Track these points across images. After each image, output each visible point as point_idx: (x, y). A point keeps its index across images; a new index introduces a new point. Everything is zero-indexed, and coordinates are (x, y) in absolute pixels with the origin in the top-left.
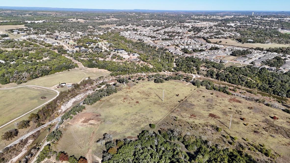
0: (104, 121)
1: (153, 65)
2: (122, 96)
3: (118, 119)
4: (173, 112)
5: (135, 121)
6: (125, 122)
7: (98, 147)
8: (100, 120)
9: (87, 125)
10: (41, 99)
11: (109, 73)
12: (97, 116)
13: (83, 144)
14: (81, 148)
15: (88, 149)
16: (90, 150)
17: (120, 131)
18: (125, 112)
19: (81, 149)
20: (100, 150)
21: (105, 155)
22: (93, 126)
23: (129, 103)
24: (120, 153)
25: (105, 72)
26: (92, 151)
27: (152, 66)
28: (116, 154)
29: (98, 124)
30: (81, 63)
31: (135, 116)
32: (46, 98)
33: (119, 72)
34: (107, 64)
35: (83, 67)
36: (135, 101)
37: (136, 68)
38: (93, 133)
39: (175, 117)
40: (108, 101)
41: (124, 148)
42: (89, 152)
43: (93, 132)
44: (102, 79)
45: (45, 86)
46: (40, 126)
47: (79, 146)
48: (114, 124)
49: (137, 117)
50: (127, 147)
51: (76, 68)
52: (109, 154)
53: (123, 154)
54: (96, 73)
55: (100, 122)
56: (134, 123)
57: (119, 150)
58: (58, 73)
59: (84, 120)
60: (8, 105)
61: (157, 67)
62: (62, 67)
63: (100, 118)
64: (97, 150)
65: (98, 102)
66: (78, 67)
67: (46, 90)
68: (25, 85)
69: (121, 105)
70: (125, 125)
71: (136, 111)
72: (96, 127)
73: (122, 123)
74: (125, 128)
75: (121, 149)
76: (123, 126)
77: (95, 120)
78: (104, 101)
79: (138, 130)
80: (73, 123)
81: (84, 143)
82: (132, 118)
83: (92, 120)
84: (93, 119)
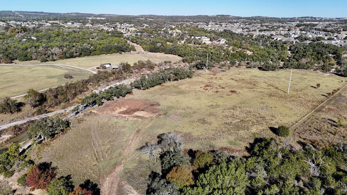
0: (164, 114)
1: (253, 52)
2: (202, 82)
3: (194, 112)
4: (319, 110)
5: (234, 119)
6: (212, 119)
7: (141, 162)
8: (157, 112)
9: (129, 118)
10: (65, 79)
11: (180, 58)
12: (153, 105)
13: (106, 152)
14: (97, 160)
15: (115, 166)
16: (119, 169)
17: (200, 134)
18: (209, 104)
19: (98, 162)
20: (144, 169)
21: (155, 185)
22: (140, 120)
23: (217, 92)
24: (203, 186)
25: (174, 57)
26: (124, 170)
27: (250, 53)
28: (192, 187)
29: (152, 117)
30: (140, 45)
31: (232, 111)
32: (72, 77)
33: (196, 57)
34: (178, 48)
35: (143, 50)
36: (228, 90)
37: (223, 53)
38: (138, 132)
39: (329, 119)
40: (175, 87)
41: (214, 171)
42: (114, 174)
43: (137, 129)
44: (168, 64)
45: (79, 66)
46: (42, 114)
47: (95, 154)
48: (187, 120)
49: (237, 113)
50: (226, 169)
51: (132, 51)
52: (168, 183)
53: (214, 189)
54: (160, 58)
55: (157, 114)
56: (231, 123)
57: (202, 176)
58: (104, 55)
59: (126, 111)
60: (9, 81)
61: (260, 54)
62: (112, 48)
63: (158, 108)
64: (136, 169)
65: (157, 87)
66: (135, 50)
67: (79, 70)
68: (51, 64)
69: (200, 93)
70: (210, 124)
71: (234, 104)
72: (146, 121)
73: (204, 121)
74: (212, 130)
75: (206, 175)
76: (206, 126)
77: (147, 111)
78: (169, 87)
79: (246, 137)
80: (101, 112)
81: (109, 149)
82: (226, 114)
83: (141, 112)
84: (142, 110)
